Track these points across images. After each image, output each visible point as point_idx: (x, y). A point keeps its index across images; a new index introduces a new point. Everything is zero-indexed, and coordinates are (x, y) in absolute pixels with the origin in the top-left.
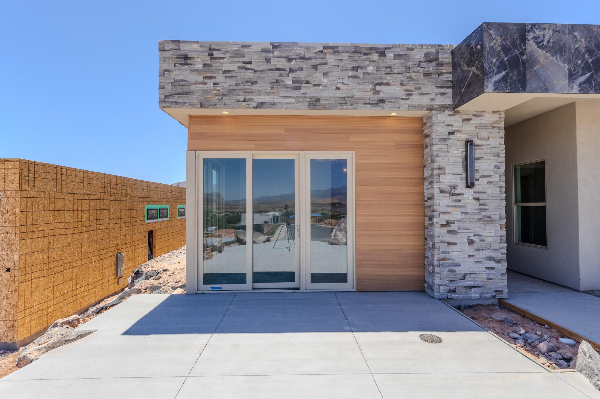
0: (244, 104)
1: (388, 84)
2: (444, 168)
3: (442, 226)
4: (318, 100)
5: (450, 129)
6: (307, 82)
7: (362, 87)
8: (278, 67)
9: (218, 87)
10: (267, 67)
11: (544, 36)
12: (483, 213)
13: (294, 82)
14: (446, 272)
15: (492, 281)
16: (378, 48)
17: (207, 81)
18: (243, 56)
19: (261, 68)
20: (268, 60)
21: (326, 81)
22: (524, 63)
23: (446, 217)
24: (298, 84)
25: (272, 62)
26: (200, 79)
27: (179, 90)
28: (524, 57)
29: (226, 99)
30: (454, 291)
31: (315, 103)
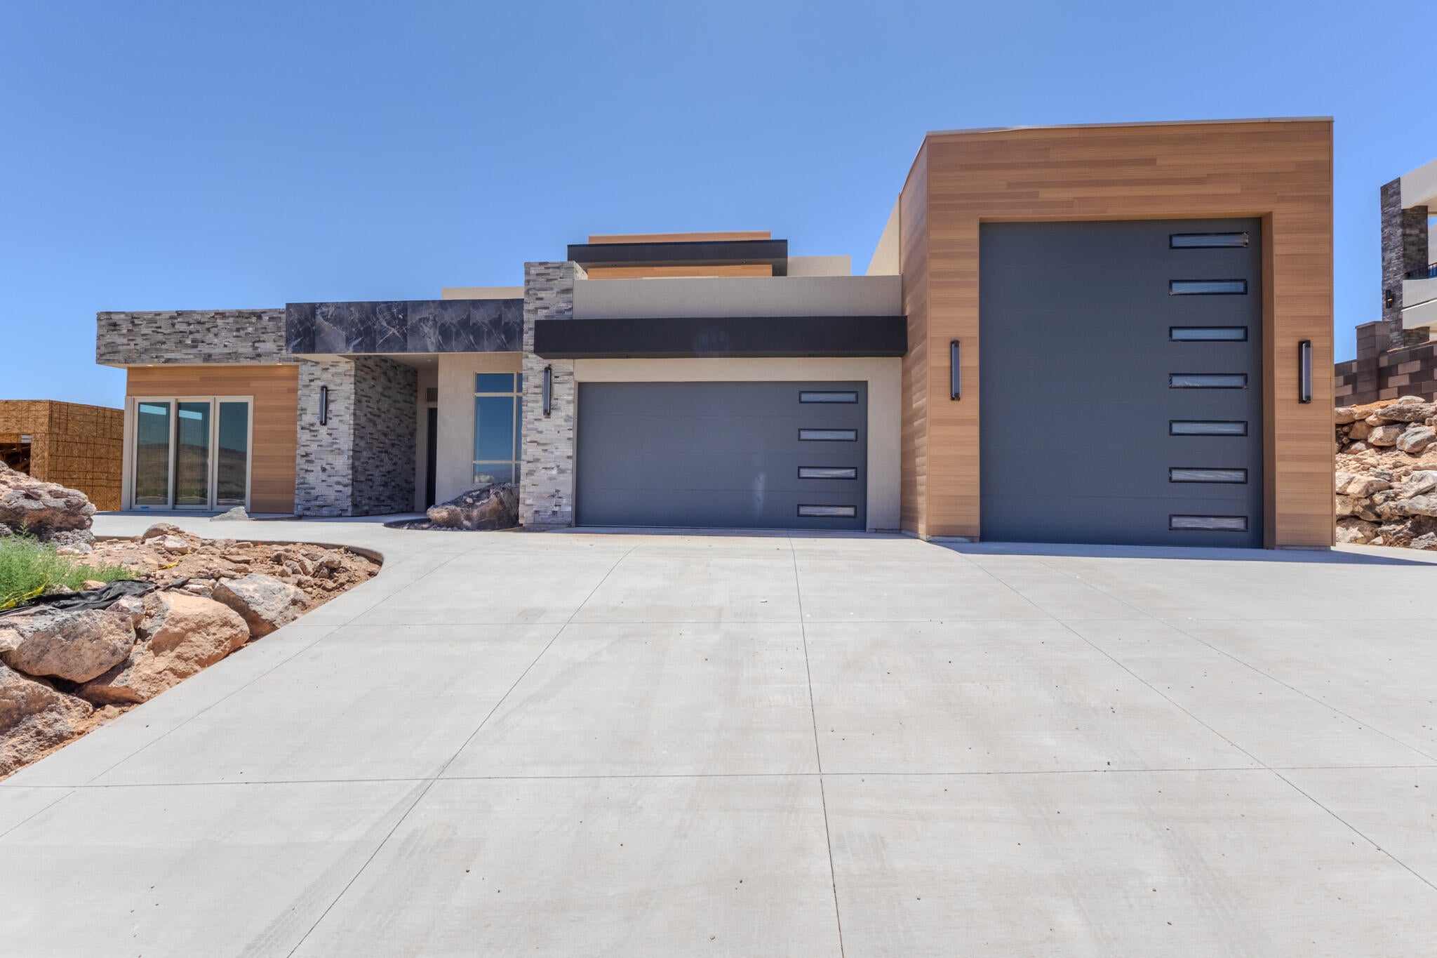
0: (156, 360)
1: (264, 341)
2: (305, 410)
3: (303, 456)
4: (210, 356)
5: (312, 377)
6: (203, 342)
7: (244, 344)
8: (181, 330)
9: (138, 347)
10: (174, 330)
11: (328, 311)
12: (335, 446)
13: (192, 342)
14: (303, 493)
15: (338, 502)
16: (257, 313)
17: (130, 342)
18: (156, 323)
19: (168, 331)
20: (173, 325)
21: (216, 340)
22: (314, 332)
23: (306, 449)
24: (195, 344)
25: (176, 327)
26: (125, 341)
27: (110, 350)
28: (314, 328)
29: (144, 356)
30: (308, 509)
31: (208, 357)
